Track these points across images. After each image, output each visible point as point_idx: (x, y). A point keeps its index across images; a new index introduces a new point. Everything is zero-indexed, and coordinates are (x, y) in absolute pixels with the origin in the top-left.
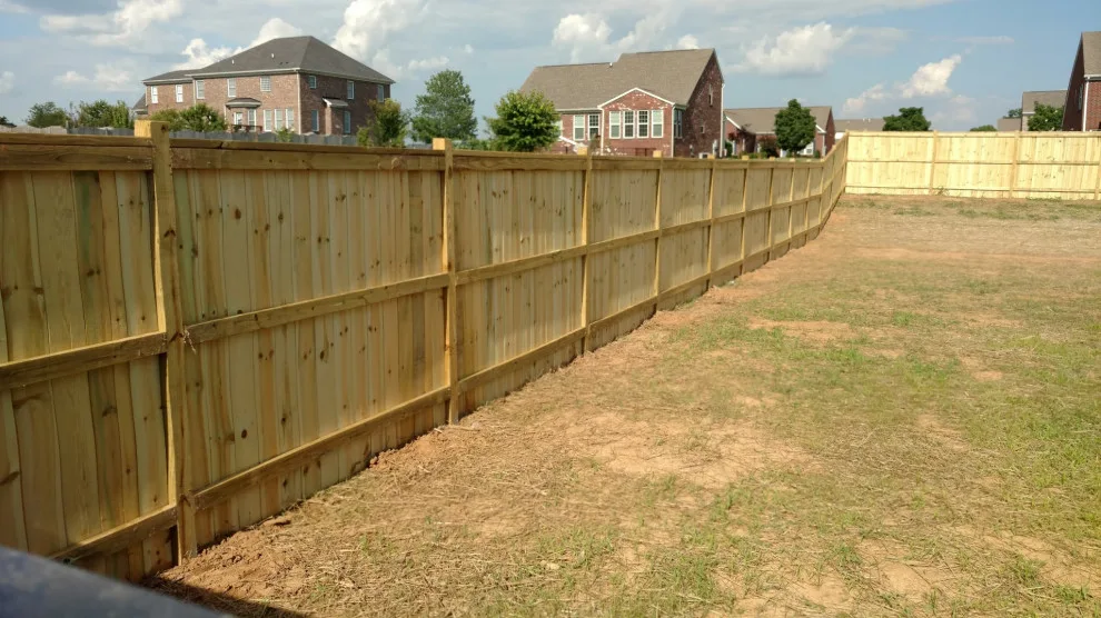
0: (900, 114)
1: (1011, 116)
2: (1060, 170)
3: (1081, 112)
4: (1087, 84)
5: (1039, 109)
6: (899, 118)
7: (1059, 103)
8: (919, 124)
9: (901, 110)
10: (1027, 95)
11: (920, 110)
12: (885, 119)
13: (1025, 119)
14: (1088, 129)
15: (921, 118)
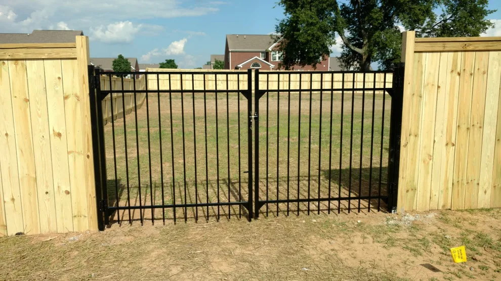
0: (166, 62)
1: (208, 64)
2: (222, 83)
3: (229, 63)
4: (230, 53)
5: (216, 62)
6: (166, 64)
7: (223, 60)
8: (174, 66)
9: (166, 60)
10: (212, 56)
11: (173, 61)
12: (160, 64)
13: (212, 65)
14: (232, 69)
15: (174, 63)
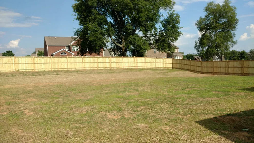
0: (6, 52)
1: (34, 53)
2: (44, 65)
3: (47, 52)
4: (47, 47)
5: (39, 52)
6: (6, 53)
7: (43, 50)
8: (12, 55)
9: (6, 51)
10: (36, 49)
11: (12, 51)
12: (2, 53)
13: (37, 54)
14: (49, 56)
15: (12, 53)
